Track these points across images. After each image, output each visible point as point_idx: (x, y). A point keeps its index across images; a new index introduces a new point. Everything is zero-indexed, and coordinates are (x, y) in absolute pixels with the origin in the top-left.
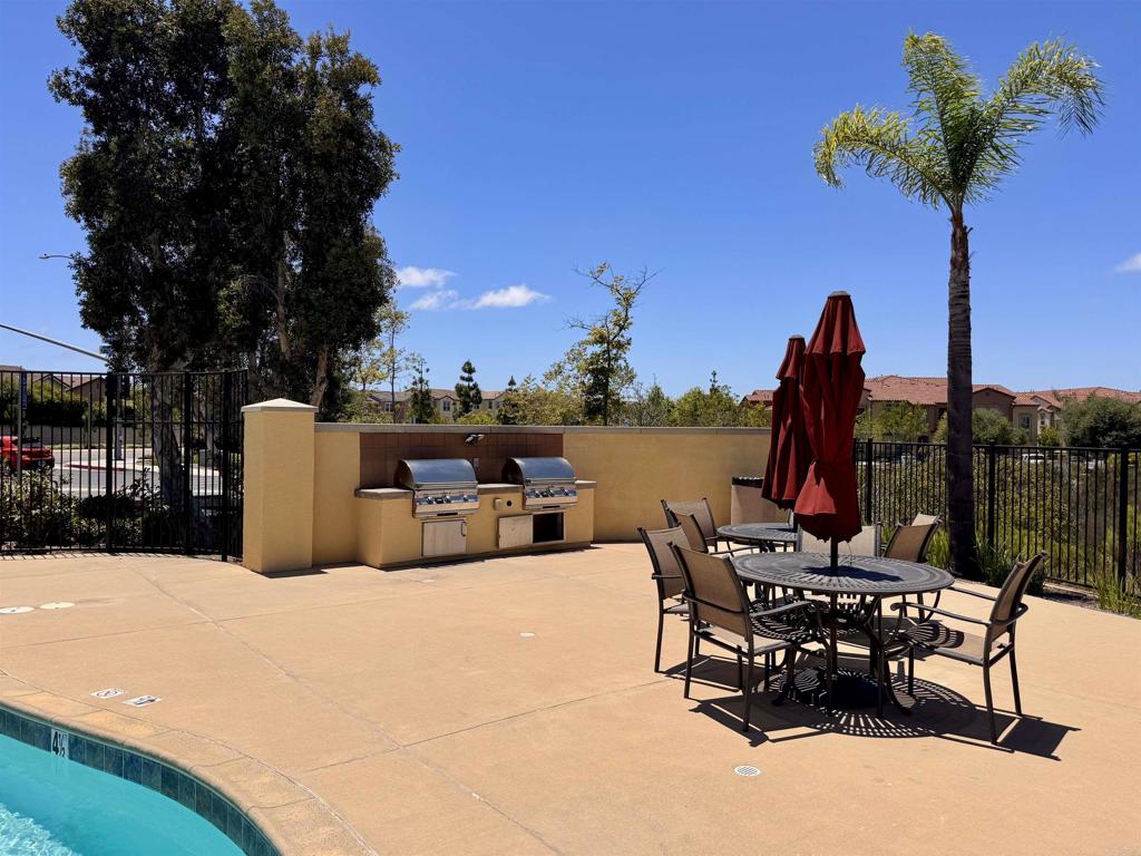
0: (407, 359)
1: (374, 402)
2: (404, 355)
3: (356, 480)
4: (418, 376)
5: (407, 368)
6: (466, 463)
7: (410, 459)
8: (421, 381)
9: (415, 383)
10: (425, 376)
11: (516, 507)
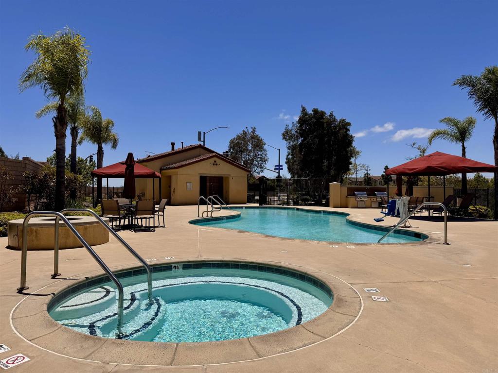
0: (361, 167)
1: (350, 182)
2: (360, 165)
3: (346, 195)
4: (366, 172)
5: (361, 170)
6: (365, 193)
7: (356, 191)
8: (367, 174)
9: (365, 175)
10: (369, 172)
11: (375, 200)
